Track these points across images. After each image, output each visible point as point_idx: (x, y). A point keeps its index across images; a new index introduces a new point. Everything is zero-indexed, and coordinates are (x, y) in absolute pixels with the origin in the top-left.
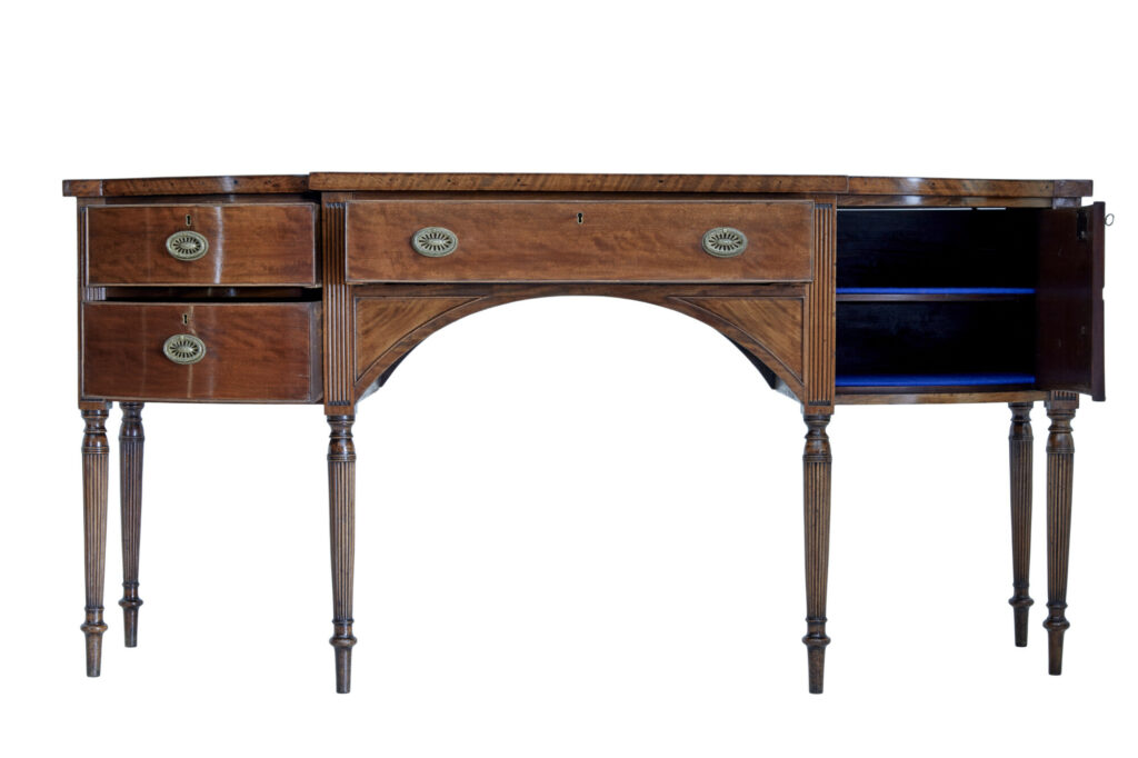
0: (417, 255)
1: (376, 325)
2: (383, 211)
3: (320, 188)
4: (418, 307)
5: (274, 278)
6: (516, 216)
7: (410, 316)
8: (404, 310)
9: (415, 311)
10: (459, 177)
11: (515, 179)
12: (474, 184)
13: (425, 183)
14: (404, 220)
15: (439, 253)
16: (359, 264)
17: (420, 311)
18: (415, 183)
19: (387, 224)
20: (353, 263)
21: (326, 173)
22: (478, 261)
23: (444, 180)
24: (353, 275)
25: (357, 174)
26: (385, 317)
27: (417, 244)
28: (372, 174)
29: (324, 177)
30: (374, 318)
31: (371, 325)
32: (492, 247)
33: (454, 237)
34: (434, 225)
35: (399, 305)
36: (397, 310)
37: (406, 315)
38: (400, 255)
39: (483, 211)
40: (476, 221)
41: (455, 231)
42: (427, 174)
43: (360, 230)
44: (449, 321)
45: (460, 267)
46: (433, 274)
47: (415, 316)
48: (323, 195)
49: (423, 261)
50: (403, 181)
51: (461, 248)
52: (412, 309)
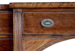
0: (42, 27)
1: (29, 47)
2: (33, 15)
3: (12, 7)
4: (41, 41)
5: (4, 32)
6: (70, 16)
7: (39, 44)
8: (37, 42)
9: (40, 42)
10: (53, 3)
11: (70, 4)
12: (57, 6)
13: (43, 5)
14: (38, 17)
15: (48, 26)
16: (26, 29)
17: (42, 42)
18: (40, 5)
19: (34, 18)
20: (25, 29)
21: (14, 3)
22: (59, 28)
23: (48, 4)
24: (24, 32)
25: (23, 3)
26: (31, 44)
27: (42, 24)
28: (27, 3)
29: (13, 4)
30: (28, 45)
31: (27, 46)
32: (64, 24)
33: (53, 22)
34: (47, 18)
35: (35, 41)
36: (35, 42)
37: (37, 44)
38: (37, 27)
39: (61, 14)
40: (59, 17)
41: (53, 20)
42: (44, 3)
43: (26, 20)
44: (50, 45)
45: (54, 30)
46: (47, 32)
47: (40, 44)
48: (14, 9)
49: (44, 28)
50: (37, 5)
51: (55, 25)
52: (39, 42)
